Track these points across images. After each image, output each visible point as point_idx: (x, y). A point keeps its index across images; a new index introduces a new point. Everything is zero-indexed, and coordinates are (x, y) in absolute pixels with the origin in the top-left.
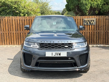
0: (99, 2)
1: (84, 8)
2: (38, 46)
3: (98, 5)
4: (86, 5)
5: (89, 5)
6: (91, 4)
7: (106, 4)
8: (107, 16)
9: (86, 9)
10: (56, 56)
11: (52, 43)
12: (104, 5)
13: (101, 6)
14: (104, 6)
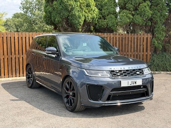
0: (94, 15)
1: (77, 22)
2: (108, 75)
3: (93, 19)
4: (80, 17)
5: (83, 18)
6: (85, 17)
7: (102, 18)
8: (105, 34)
9: (79, 23)
10: (132, 85)
11: (123, 69)
12: (100, 18)
13: (97, 20)
14: (100, 20)
